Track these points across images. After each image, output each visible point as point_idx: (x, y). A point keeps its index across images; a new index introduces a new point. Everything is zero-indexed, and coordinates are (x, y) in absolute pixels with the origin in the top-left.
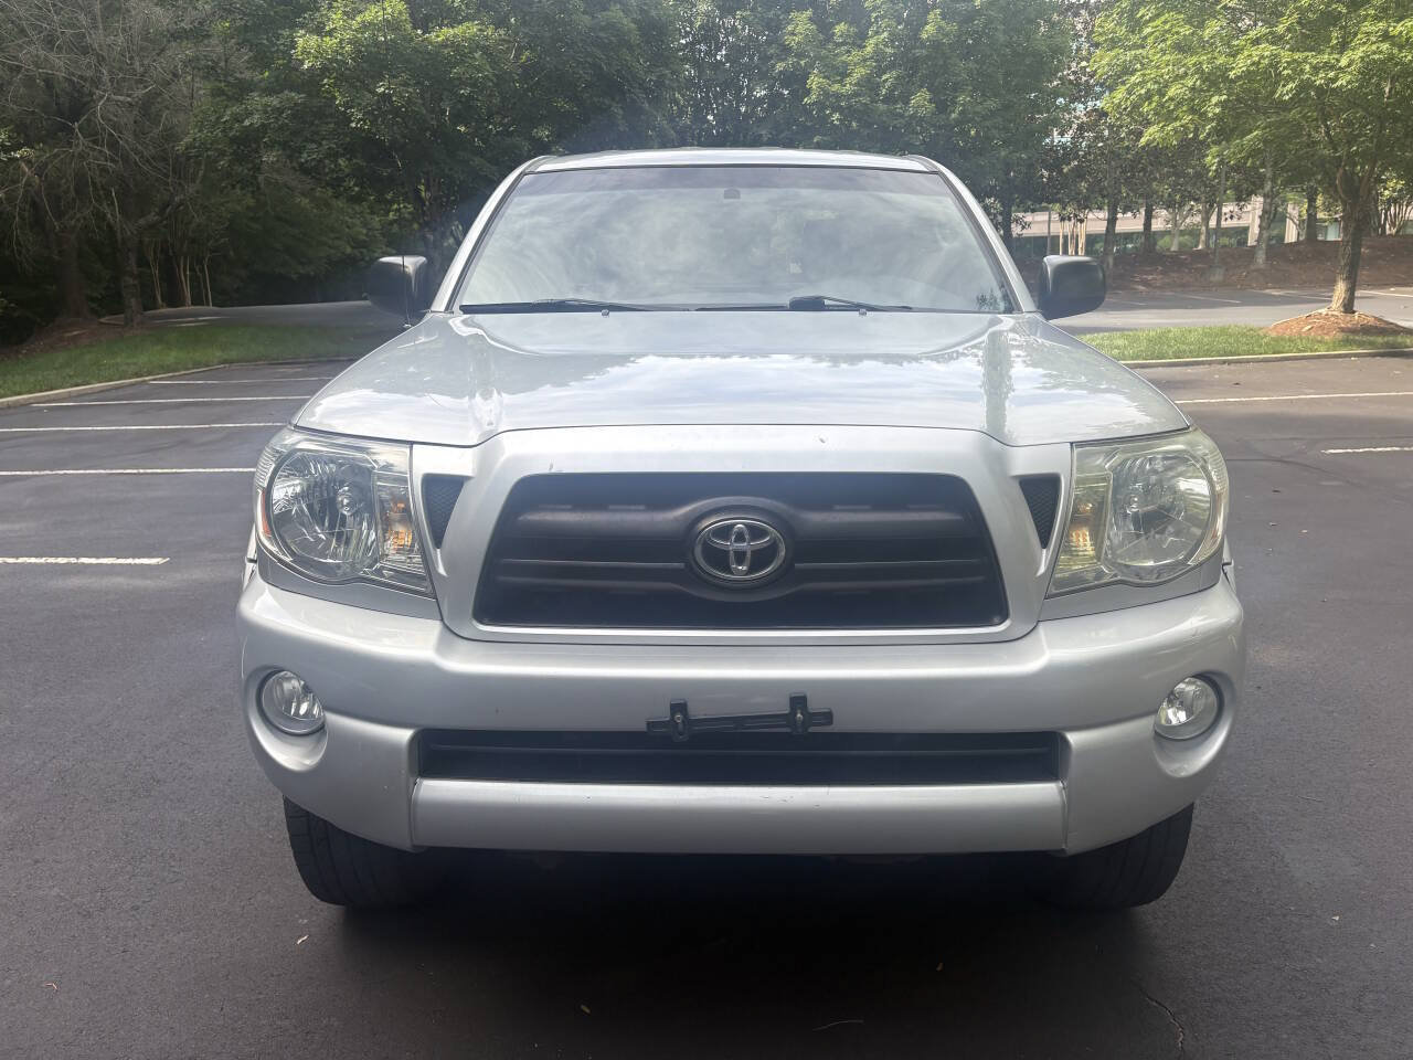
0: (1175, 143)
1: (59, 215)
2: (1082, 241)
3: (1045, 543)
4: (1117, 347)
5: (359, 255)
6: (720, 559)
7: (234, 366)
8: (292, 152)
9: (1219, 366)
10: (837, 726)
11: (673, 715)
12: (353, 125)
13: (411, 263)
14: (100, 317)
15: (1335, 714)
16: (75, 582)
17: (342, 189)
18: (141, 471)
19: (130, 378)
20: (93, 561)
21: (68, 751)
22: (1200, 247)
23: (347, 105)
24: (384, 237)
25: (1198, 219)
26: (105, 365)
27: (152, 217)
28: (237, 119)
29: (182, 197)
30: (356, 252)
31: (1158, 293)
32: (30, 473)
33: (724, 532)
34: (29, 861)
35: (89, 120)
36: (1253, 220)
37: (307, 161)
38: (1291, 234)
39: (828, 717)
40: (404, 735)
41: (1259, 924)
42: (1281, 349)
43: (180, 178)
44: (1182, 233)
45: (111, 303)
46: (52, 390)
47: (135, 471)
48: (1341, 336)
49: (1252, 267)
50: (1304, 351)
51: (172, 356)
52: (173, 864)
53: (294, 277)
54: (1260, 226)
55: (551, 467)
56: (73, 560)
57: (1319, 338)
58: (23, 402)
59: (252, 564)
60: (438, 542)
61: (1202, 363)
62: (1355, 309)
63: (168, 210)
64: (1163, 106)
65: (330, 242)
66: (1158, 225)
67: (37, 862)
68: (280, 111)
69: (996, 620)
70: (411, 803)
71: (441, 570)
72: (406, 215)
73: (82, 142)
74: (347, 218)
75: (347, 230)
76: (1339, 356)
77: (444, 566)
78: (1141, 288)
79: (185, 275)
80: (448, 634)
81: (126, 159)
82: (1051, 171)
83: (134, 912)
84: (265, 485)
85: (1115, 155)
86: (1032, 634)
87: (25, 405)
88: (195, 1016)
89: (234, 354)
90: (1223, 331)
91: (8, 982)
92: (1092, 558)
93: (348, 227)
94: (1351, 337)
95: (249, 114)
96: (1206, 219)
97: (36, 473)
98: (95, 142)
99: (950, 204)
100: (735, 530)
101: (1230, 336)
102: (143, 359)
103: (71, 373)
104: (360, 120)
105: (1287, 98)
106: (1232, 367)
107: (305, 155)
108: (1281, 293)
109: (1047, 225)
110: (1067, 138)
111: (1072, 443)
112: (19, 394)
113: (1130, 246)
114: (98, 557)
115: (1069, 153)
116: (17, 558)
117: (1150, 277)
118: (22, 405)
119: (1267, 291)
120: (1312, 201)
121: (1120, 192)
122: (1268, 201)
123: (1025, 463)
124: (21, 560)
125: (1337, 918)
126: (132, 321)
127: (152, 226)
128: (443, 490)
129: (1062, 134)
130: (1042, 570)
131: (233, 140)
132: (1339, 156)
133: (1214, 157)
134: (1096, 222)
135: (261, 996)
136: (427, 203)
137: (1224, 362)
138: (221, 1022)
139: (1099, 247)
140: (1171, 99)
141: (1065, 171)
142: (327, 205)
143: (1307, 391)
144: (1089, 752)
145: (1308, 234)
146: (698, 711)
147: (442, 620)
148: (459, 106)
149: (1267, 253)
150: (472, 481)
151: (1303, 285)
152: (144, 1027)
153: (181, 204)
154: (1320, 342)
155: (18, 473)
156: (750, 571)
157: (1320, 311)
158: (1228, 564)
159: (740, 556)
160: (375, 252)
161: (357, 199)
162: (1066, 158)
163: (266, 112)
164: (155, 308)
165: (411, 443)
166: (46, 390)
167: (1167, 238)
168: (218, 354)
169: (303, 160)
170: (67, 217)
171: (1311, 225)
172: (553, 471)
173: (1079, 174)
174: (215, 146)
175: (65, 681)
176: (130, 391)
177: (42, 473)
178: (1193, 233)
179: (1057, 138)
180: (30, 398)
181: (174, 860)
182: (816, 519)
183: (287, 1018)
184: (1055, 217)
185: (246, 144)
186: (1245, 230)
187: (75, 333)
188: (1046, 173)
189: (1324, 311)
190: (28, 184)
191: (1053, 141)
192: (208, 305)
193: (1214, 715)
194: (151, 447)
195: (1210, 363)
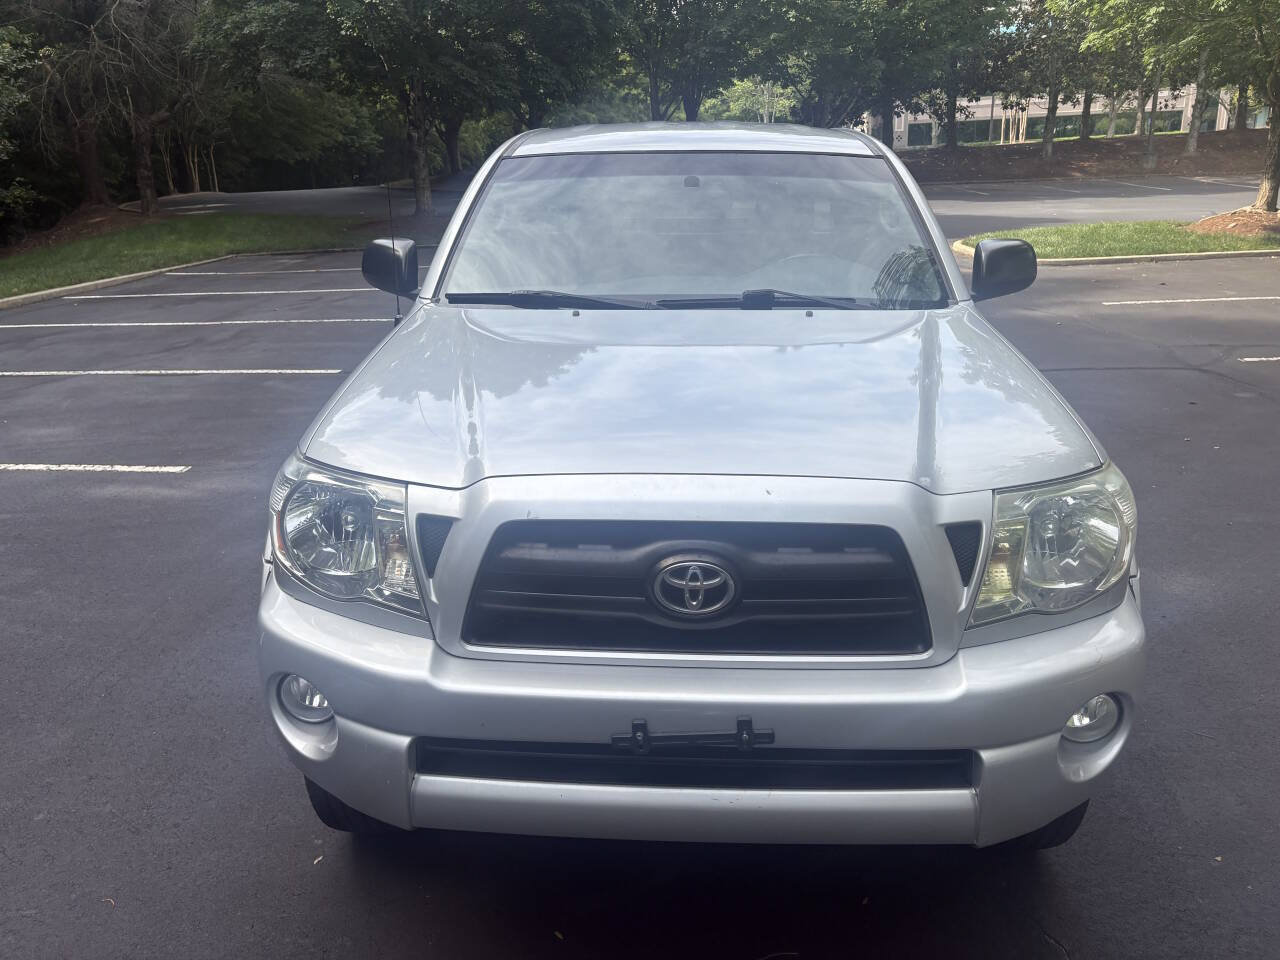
0: (1113, 49)
1: (81, 112)
2: (1023, 126)
3: (966, 581)
4: (1051, 245)
5: (349, 141)
6: (676, 595)
7: (240, 256)
8: (287, 56)
9: (1147, 264)
10: (779, 743)
11: (634, 733)
12: (343, 33)
13: (400, 246)
14: (119, 204)
15: (1232, 646)
16: (111, 491)
17: (333, 83)
18: (163, 372)
19: (149, 270)
20: (125, 468)
21: (114, 666)
22: (1136, 132)
23: (338, 14)
24: (373, 124)
25: (1135, 103)
26: (126, 256)
27: (163, 114)
28: (238, 26)
29: (189, 94)
30: (347, 139)
31: (1094, 180)
32: (66, 373)
33: (680, 572)
34: (85, 777)
35: (102, 24)
36: (1187, 105)
37: (301, 67)
38: (1222, 122)
39: (771, 737)
40: (404, 741)
41: (1149, 863)
42: (1206, 247)
43: (186, 76)
44: (1119, 116)
45: (128, 190)
46: (81, 282)
47: (157, 372)
48: (1263, 234)
49: (1185, 155)
50: (1228, 250)
51: (185, 247)
52: (206, 781)
53: (292, 162)
54: (1193, 115)
55: (529, 513)
56: (108, 468)
57: (1242, 236)
58: (55, 295)
59: (269, 565)
60: (431, 573)
61: (1131, 260)
62: (1278, 207)
63: (176, 107)
64: (1103, 14)
65: (323, 130)
66: (1097, 108)
67: (91, 778)
68: (276, 19)
69: (920, 648)
70: (410, 796)
71: (434, 598)
72: (392, 106)
73: (97, 42)
74: (338, 107)
75: (338, 118)
76: (1260, 255)
77: (437, 596)
78: (1078, 174)
79: (193, 162)
80: (440, 652)
81: (138, 60)
82: (995, 61)
83: (175, 830)
84: (280, 508)
85: (1058, 47)
86: (952, 661)
87: (58, 297)
88: (230, 934)
89: (239, 245)
90: (1153, 228)
91: (74, 896)
92: (1008, 590)
93: (339, 115)
94: (1273, 236)
95: (247, 23)
96: (1143, 105)
97: (71, 373)
98: (110, 43)
99: (893, 190)
100: (691, 571)
101: (1160, 233)
102: (159, 250)
103: (97, 265)
104: (349, 28)
105: (1222, 9)
106: (1159, 265)
107: (300, 62)
108: (1210, 180)
109: (990, 109)
110: (1013, 28)
111: (993, 490)
112: (52, 287)
113: (1069, 127)
114: (129, 465)
115: (1012, 43)
116: (59, 465)
117: (1086, 164)
118: (55, 298)
119: (1197, 178)
120: (1243, 91)
121: (1061, 82)
122: (1201, 91)
123: (950, 510)
124: (62, 467)
125: (1219, 859)
126: (148, 210)
127: (163, 122)
128: (435, 529)
129: (1008, 26)
130: (963, 606)
131: (234, 45)
132: (1271, 62)
133: (1151, 57)
134: (1037, 107)
135: (285, 915)
136: (412, 103)
137: (1152, 260)
138: (252, 940)
139: (1040, 128)
140: (1111, 7)
141: (1010, 60)
142: (321, 96)
143: (1229, 293)
144: (1001, 767)
145: (1238, 123)
146: (657, 730)
147: (434, 639)
148: (440, 13)
149: (1198, 141)
150: (460, 524)
151: (1229, 173)
152: (188, 943)
153: (189, 99)
154: (1242, 240)
155: (55, 373)
156: (703, 606)
157: (1244, 208)
158: (1135, 576)
159: (694, 594)
160: (365, 139)
161: (347, 92)
162: (1010, 50)
163: (263, 20)
164: (169, 194)
165: (406, 483)
166: (76, 284)
167: (1105, 121)
168: (227, 244)
169: (298, 66)
170: (86, 116)
171: (1241, 112)
172: (530, 518)
173: (1022, 63)
174: (217, 50)
175: (107, 595)
176: (150, 283)
177: (77, 373)
178: (1130, 116)
179: (1003, 29)
180: (60, 292)
181: (208, 778)
182: (763, 559)
183: (307, 936)
184: (998, 102)
185: (246, 49)
186: (1180, 113)
187: (98, 219)
188: (990, 63)
189: (1248, 209)
190: (51, 84)
191: (998, 32)
192: (215, 191)
193: (1115, 720)
194: (170, 346)
195: (1139, 260)
